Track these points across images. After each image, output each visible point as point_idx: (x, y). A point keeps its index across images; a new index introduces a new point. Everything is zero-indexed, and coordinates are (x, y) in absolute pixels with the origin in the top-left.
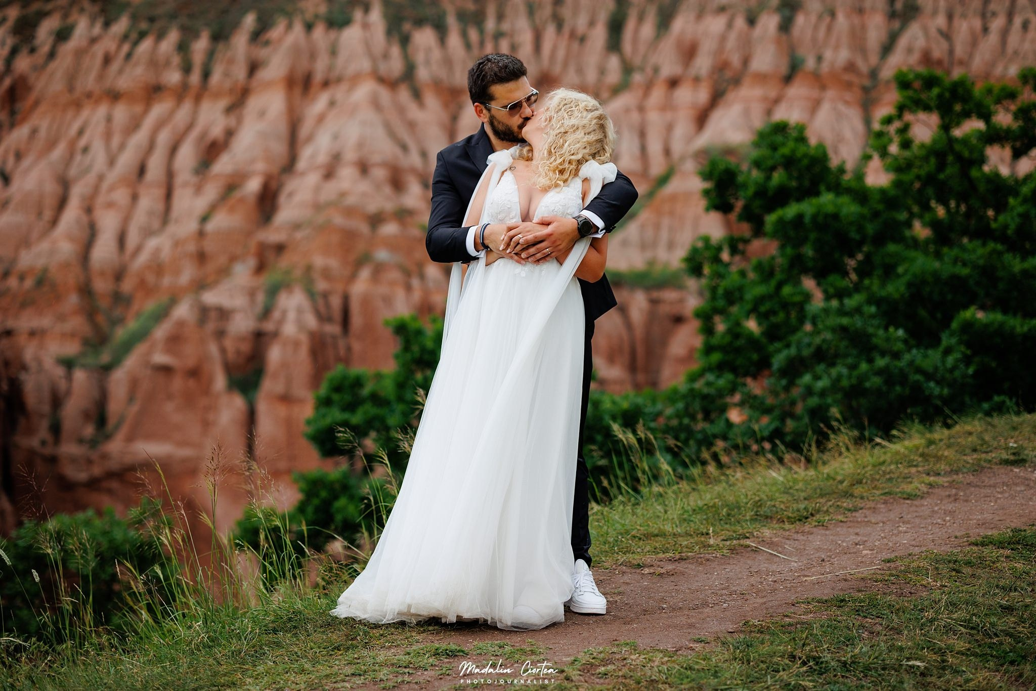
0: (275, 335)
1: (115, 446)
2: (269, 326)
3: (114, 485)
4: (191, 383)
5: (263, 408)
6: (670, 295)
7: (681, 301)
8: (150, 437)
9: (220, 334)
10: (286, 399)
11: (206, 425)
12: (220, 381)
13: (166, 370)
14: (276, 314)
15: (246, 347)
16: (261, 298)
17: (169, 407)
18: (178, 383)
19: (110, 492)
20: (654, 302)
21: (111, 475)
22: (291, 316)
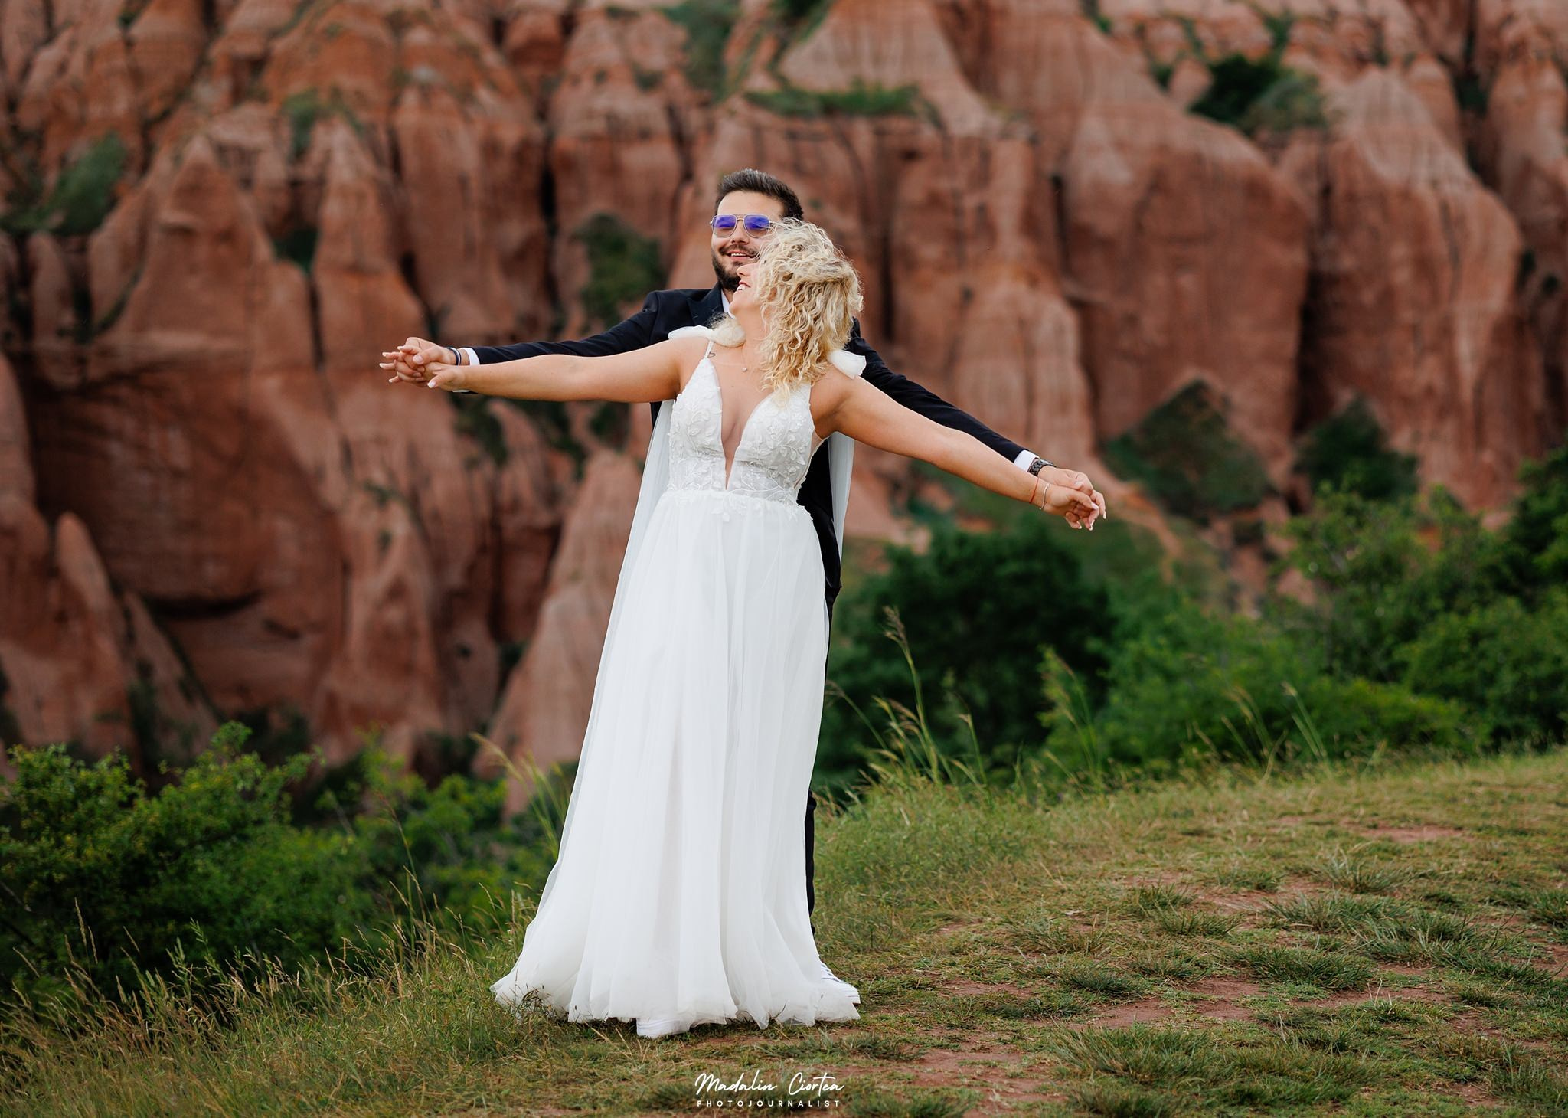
0: (321, 182)
1: (121, 337)
2: (308, 172)
3: (124, 391)
4: (223, 250)
5: (326, 283)
6: (898, 124)
7: (914, 132)
8: (167, 324)
9: (247, 183)
10: (356, 270)
11: (251, 307)
12: (263, 250)
13: (184, 233)
14: (316, 156)
15: (282, 201)
16: (286, 132)
17: (193, 284)
18: (202, 251)
19: (116, 401)
20: (880, 133)
21: (117, 377)
22: (340, 158)
